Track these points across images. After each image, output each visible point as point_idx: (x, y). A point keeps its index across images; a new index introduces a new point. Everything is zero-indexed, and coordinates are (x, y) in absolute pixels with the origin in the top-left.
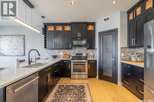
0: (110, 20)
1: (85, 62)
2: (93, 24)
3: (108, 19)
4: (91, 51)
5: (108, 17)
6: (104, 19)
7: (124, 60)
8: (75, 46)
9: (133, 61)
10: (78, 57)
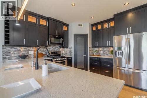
0: (82, 27)
1: (65, 60)
2: (67, 25)
3: (81, 25)
4: (63, 49)
5: (81, 24)
6: (79, 25)
7: (91, 55)
8: (52, 43)
9: (94, 56)
10: (53, 55)
